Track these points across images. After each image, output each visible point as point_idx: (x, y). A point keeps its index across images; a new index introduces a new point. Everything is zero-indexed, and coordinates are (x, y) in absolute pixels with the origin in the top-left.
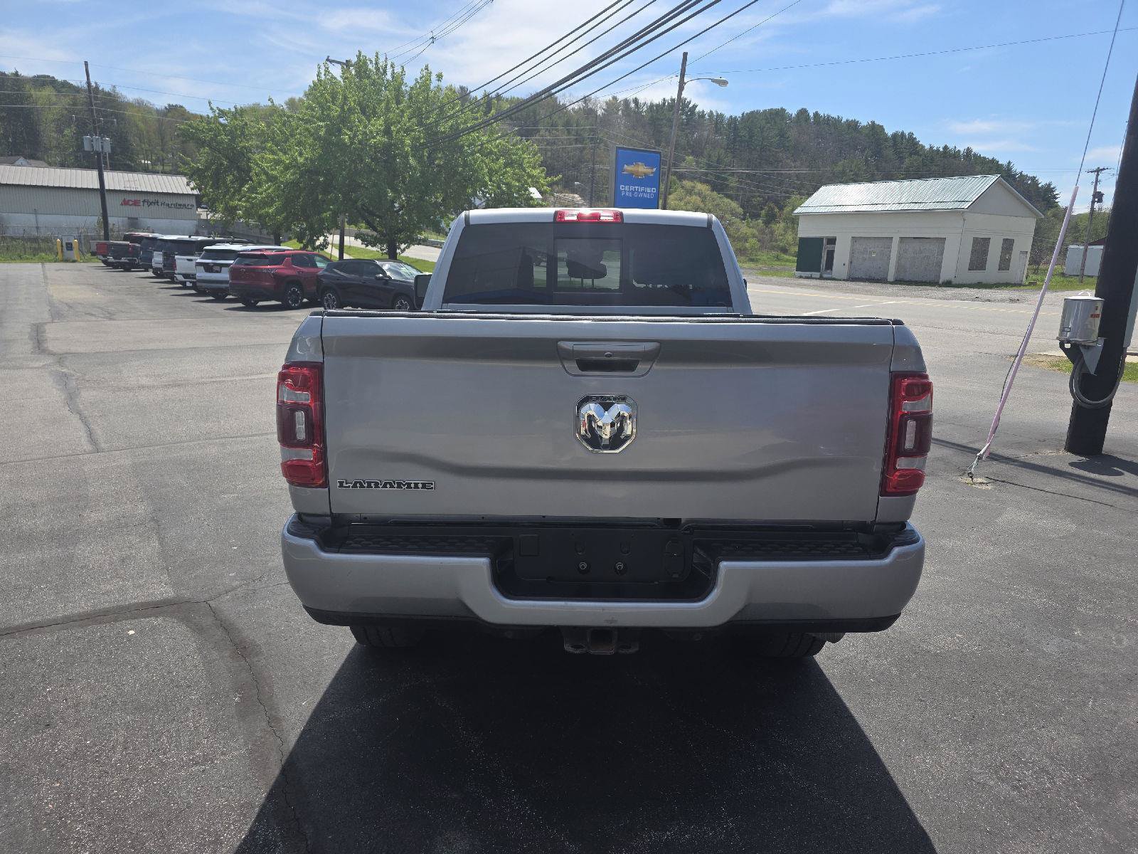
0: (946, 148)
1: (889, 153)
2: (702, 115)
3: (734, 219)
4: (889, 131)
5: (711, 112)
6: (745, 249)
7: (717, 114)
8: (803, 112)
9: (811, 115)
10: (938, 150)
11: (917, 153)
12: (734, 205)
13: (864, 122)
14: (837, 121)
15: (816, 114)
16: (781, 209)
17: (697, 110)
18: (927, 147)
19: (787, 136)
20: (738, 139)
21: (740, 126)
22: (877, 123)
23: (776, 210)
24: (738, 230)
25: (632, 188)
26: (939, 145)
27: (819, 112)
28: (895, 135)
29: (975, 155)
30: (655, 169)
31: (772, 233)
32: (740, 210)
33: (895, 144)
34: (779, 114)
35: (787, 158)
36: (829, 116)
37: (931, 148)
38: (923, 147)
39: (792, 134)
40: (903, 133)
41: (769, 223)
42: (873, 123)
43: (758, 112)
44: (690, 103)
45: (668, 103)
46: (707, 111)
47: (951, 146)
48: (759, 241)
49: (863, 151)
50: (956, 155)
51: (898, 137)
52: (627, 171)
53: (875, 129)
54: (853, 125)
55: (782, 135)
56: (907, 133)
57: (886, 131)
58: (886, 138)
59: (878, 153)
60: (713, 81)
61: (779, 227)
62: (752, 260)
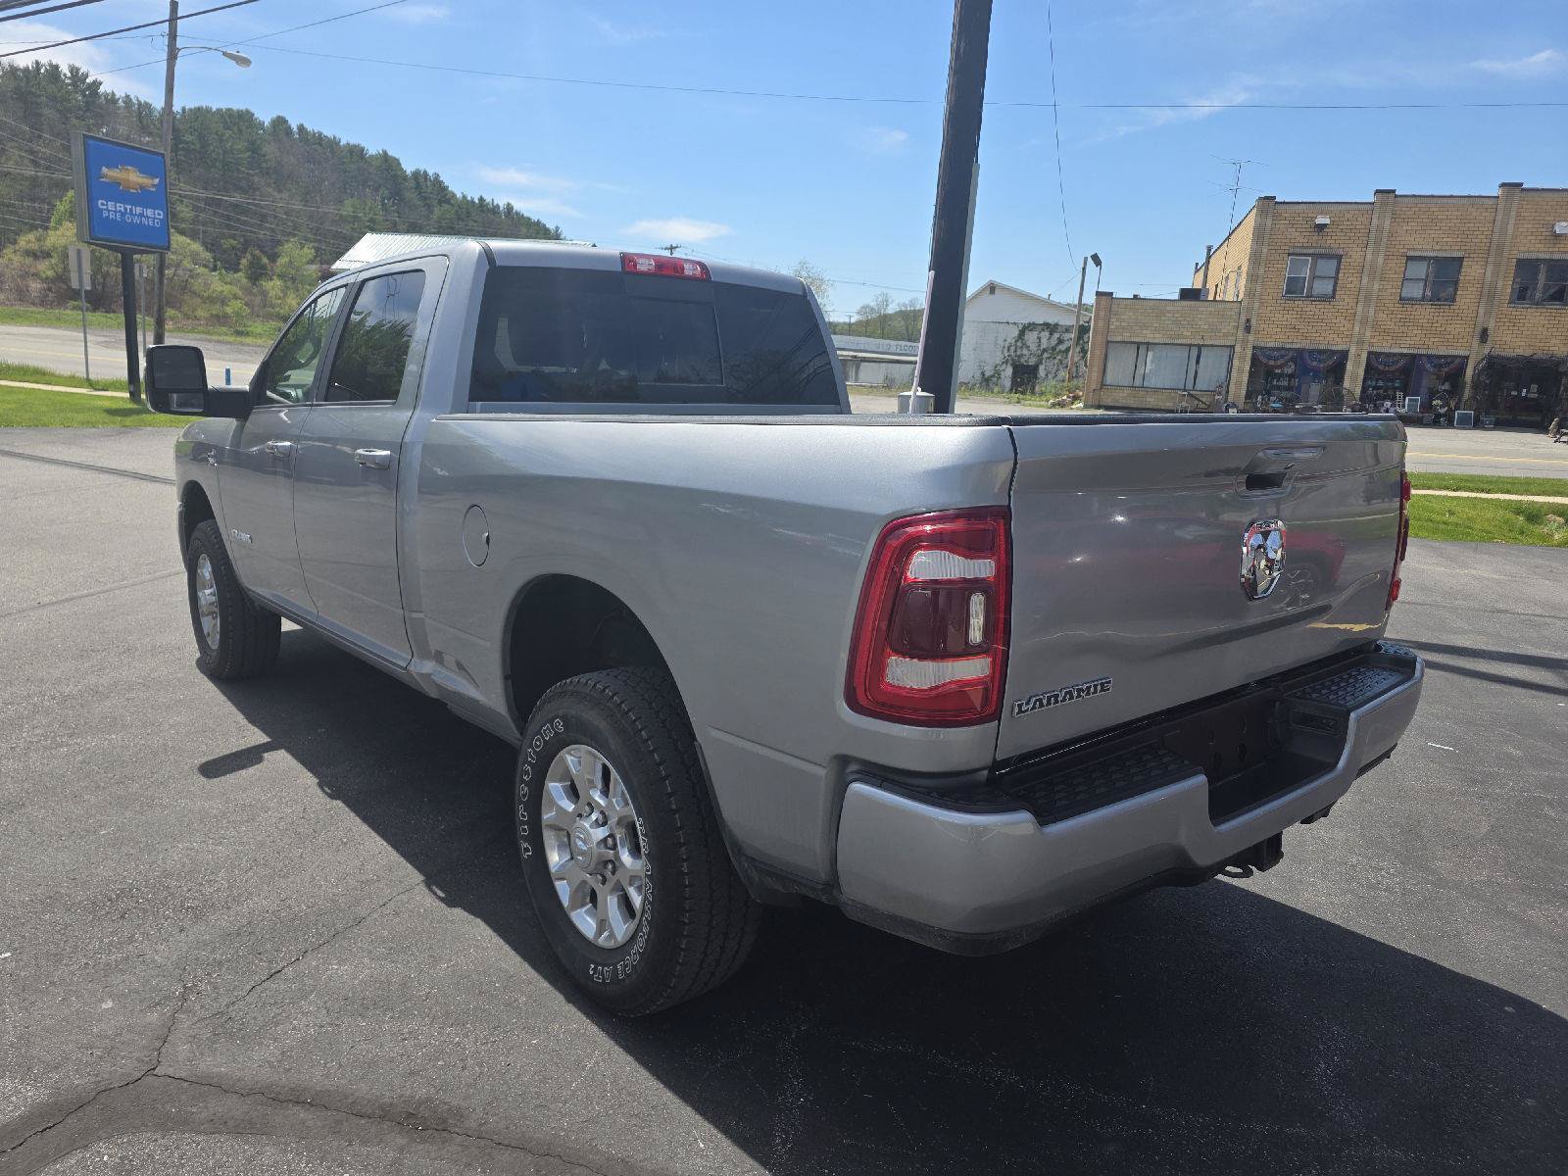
0: (481, 199)
1: (411, 196)
2: (112, 100)
3: (201, 270)
4: (409, 167)
5: (127, 96)
6: (226, 316)
7: (140, 104)
8: (280, 122)
9: (295, 129)
10: (473, 202)
11: (448, 202)
12: (196, 247)
13: (372, 149)
14: (333, 144)
15: (301, 128)
16: (273, 258)
17: (102, 89)
18: (459, 195)
19: (263, 152)
20: (181, 146)
21: (181, 127)
22: (390, 153)
23: (265, 260)
24: (207, 285)
25: (120, 207)
26: (474, 195)
27: (306, 125)
28: (416, 174)
29: (517, 213)
30: (157, 181)
31: (264, 293)
32: (208, 255)
33: (418, 186)
34: (243, 119)
35: (269, 185)
36: (320, 134)
37: (464, 197)
38: (454, 195)
39: (270, 150)
40: (425, 172)
41: (257, 279)
42: (385, 153)
43: (208, 110)
44: (87, 76)
45: (46, 70)
46: (120, 94)
47: (488, 199)
48: (247, 304)
49: (377, 190)
50: (494, 210)
51: (419, 177)
52: (105, 176)
53: (388, 163)
54: (357, 152)
55: (254, 149)
56: (431, 173)
57: (404, 166)
58: (405, 178)
59: (397, 194)
60: (225, 54)
61: (273, 286)
62: (239, 333)
